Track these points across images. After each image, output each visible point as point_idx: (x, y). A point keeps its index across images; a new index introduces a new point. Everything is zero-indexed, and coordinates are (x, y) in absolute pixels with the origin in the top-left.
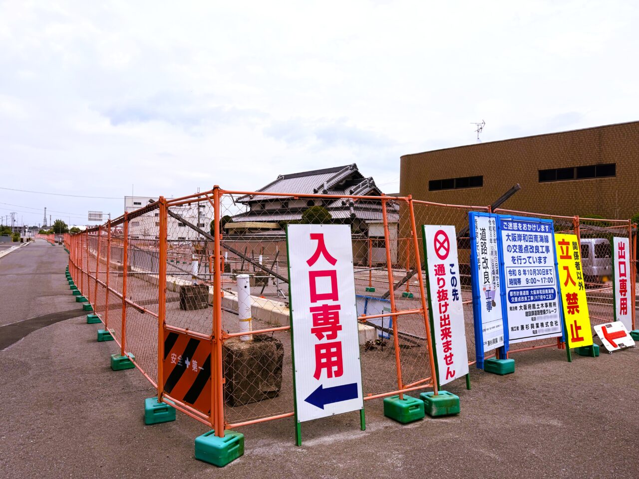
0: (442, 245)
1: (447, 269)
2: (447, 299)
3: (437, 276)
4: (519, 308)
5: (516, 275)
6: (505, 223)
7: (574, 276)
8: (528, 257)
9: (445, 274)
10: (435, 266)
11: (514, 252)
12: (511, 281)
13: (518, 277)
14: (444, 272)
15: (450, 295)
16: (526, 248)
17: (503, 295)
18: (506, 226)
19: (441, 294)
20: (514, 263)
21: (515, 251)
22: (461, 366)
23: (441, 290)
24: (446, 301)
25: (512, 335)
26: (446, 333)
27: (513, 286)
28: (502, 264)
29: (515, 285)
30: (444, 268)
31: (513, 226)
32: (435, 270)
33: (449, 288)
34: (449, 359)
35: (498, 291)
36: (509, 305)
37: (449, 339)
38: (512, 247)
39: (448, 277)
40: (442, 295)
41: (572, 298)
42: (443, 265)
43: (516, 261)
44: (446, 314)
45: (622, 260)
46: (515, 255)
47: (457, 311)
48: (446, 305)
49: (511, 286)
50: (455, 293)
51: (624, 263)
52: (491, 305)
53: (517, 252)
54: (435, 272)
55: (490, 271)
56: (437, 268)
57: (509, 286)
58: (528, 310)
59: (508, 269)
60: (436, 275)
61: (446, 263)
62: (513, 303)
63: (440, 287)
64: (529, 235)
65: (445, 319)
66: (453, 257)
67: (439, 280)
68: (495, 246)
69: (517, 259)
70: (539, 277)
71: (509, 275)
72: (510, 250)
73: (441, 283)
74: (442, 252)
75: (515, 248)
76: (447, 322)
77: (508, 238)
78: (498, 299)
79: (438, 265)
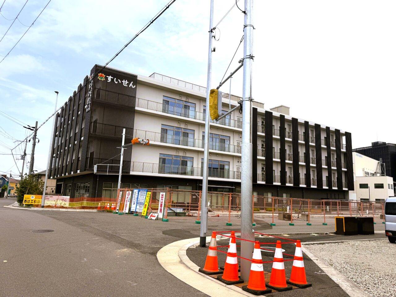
0: (129, 194)
4: (139, 205)
5: (140, 200)
6: (140, 191)
7: (147, 201)
15: (128, 201)
16: (142, 195)
17: (137, 203)
22: (127, 211)
25: (137, 210)
26: (126, 206)
28: (138, 198)
33: (128, 200)
34: (125, 210)
35: (136, 202)
36: (137, 205)
38: (140, 195)
39: (128, 199)
40: (127, 201)
41: (146, 205)
43: (141, 197)
45: (162, 198)
47: (128, 203)
50: (129, 201)
51: (163, 199)
52: (134, 204)
55: (135, 198)
57: (138, 201)
61: (129, 197)
64: (143, 192)
65: (126, 204)
66: (130, 196)
68: (137, 194)
70: (142, 200)
74: (129, 195)
77: (140, 193)
78: (136, 203)
79: (127, 197)
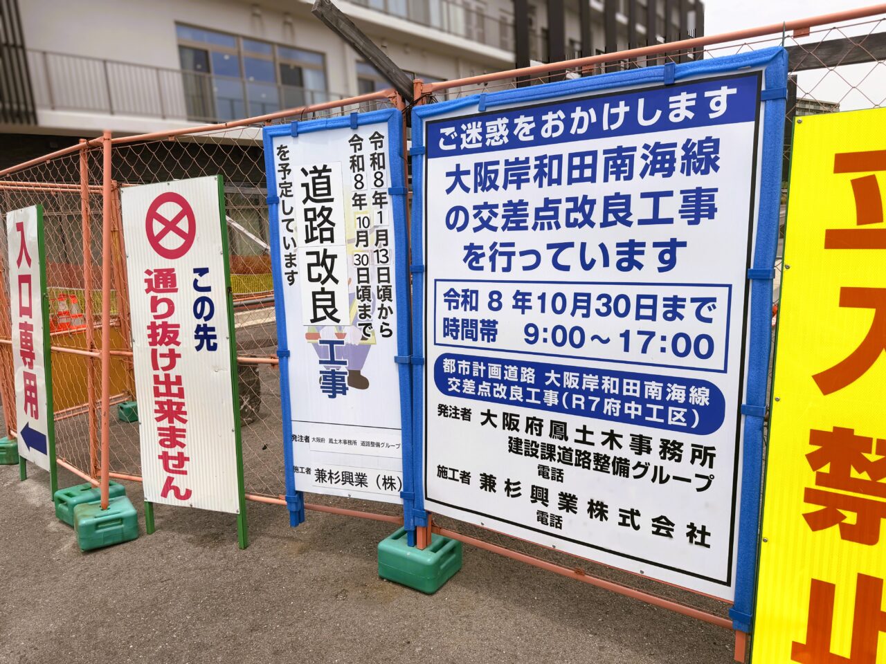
1: (185, 279)
2: (178, 344)
3: (152, 294)
4: (477, 417)
5: (476, 308)
6: (448, 131)
8: (550, 246)
9: (176, 291)
10: (149, 272)
11: (476, 230)
12: (451, 327)
13: (484, 313)
14: (174, 284)
15: (187, 337)
16: (546, 209)
17: (411, 364)
18: (448, 141)
19: (160, 331)
20: (471, 267)
21: (485, 224)
23: (159, 322)
24: (172, 346)
26: (170, 412)
27: (459, 342)
29: (469, 342)
30: (174, 276)
31: (483, 133)
32: (148, 281)
33: (186, 322)
34: (174, 462)
36: (435, 397)
37: (178, 424)
38: (472, 212)
39: (184, 297)
40: (162, 334)
42: (173, 270)
43: (485, 262)
44: (173, 374)
46: (485, 239)
48: (173, 356)
49: (449, 340)
50: (204, 333)
52: (343, 383)
53: (494, 229)
54: (146, 286)
55: (343, 288)
56: (152, 277)
57: (441, 339)
58: (522, 434)
59: (443, 288)
60: (148, 291)
62: (453, 394)
63: (156, 317)
64: (571, 156)
65: (168, 383)
66: (208, 252)
67: (155, 303)
68: (380, 214)
69: (488, 253)
71: (442, 306)
72: (460, 223)
73: (162, 308)
75: (485, 214)
76: (174, 389)
77: (458, 180)
79: (155, 271)
